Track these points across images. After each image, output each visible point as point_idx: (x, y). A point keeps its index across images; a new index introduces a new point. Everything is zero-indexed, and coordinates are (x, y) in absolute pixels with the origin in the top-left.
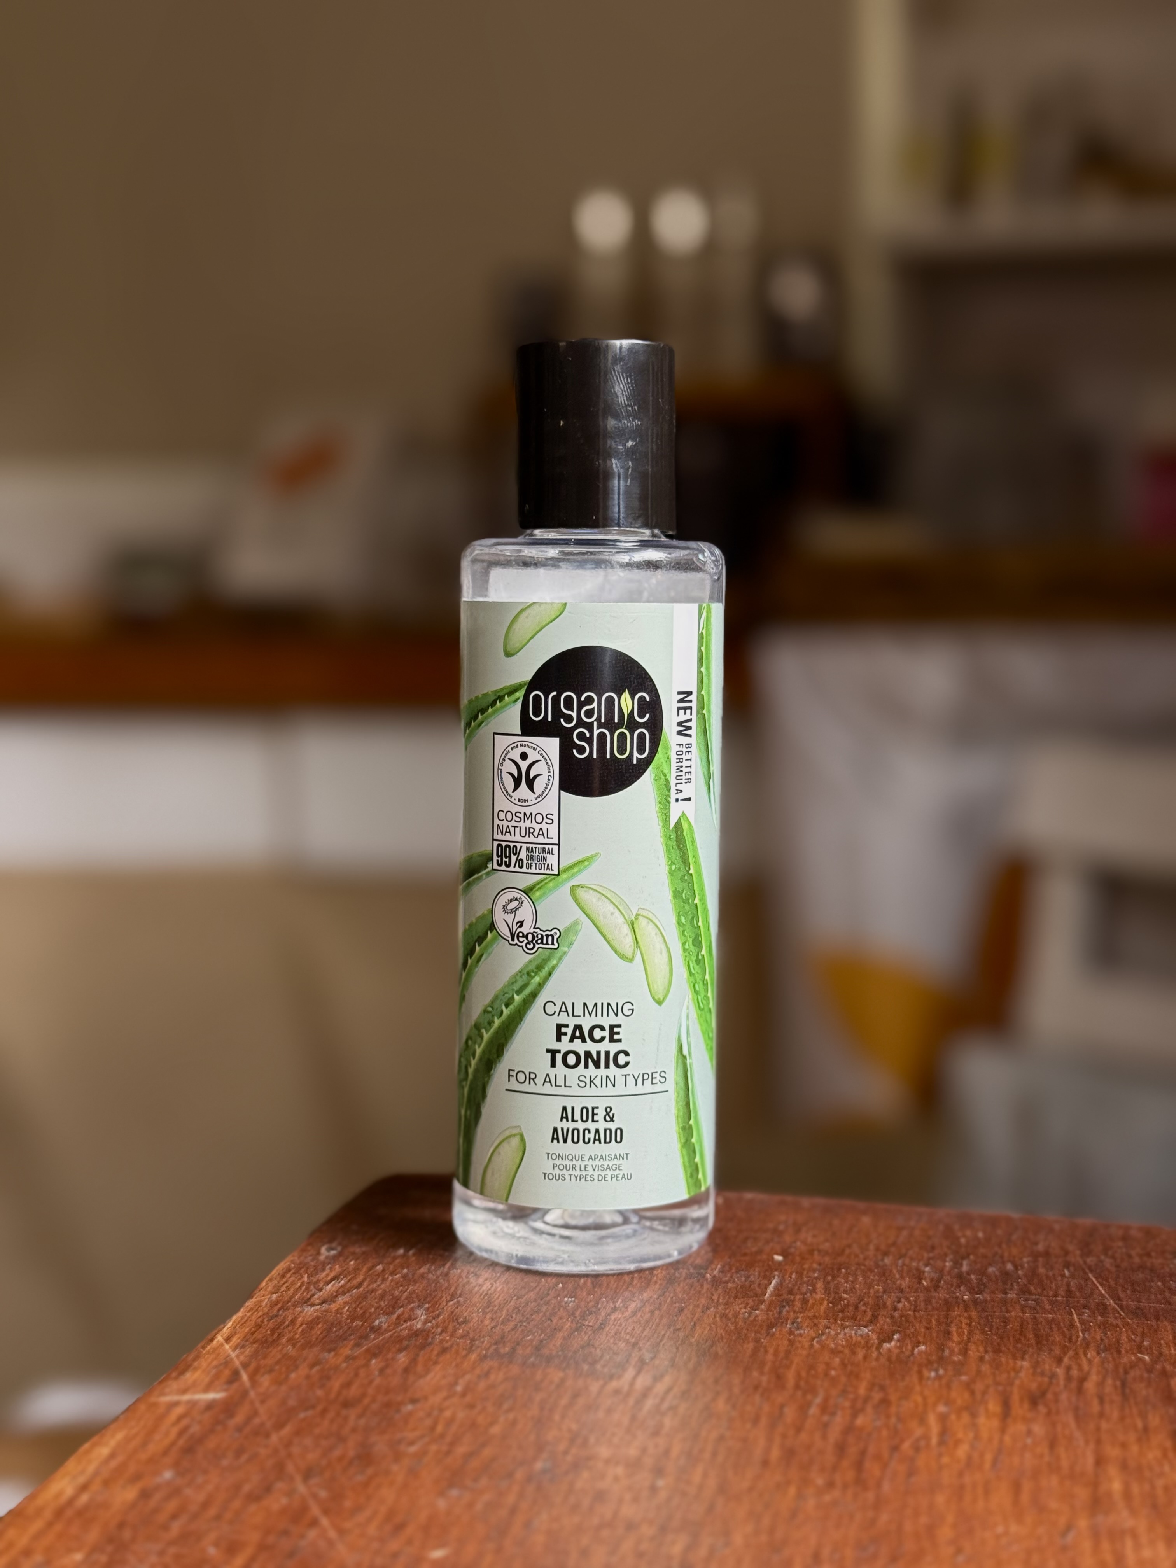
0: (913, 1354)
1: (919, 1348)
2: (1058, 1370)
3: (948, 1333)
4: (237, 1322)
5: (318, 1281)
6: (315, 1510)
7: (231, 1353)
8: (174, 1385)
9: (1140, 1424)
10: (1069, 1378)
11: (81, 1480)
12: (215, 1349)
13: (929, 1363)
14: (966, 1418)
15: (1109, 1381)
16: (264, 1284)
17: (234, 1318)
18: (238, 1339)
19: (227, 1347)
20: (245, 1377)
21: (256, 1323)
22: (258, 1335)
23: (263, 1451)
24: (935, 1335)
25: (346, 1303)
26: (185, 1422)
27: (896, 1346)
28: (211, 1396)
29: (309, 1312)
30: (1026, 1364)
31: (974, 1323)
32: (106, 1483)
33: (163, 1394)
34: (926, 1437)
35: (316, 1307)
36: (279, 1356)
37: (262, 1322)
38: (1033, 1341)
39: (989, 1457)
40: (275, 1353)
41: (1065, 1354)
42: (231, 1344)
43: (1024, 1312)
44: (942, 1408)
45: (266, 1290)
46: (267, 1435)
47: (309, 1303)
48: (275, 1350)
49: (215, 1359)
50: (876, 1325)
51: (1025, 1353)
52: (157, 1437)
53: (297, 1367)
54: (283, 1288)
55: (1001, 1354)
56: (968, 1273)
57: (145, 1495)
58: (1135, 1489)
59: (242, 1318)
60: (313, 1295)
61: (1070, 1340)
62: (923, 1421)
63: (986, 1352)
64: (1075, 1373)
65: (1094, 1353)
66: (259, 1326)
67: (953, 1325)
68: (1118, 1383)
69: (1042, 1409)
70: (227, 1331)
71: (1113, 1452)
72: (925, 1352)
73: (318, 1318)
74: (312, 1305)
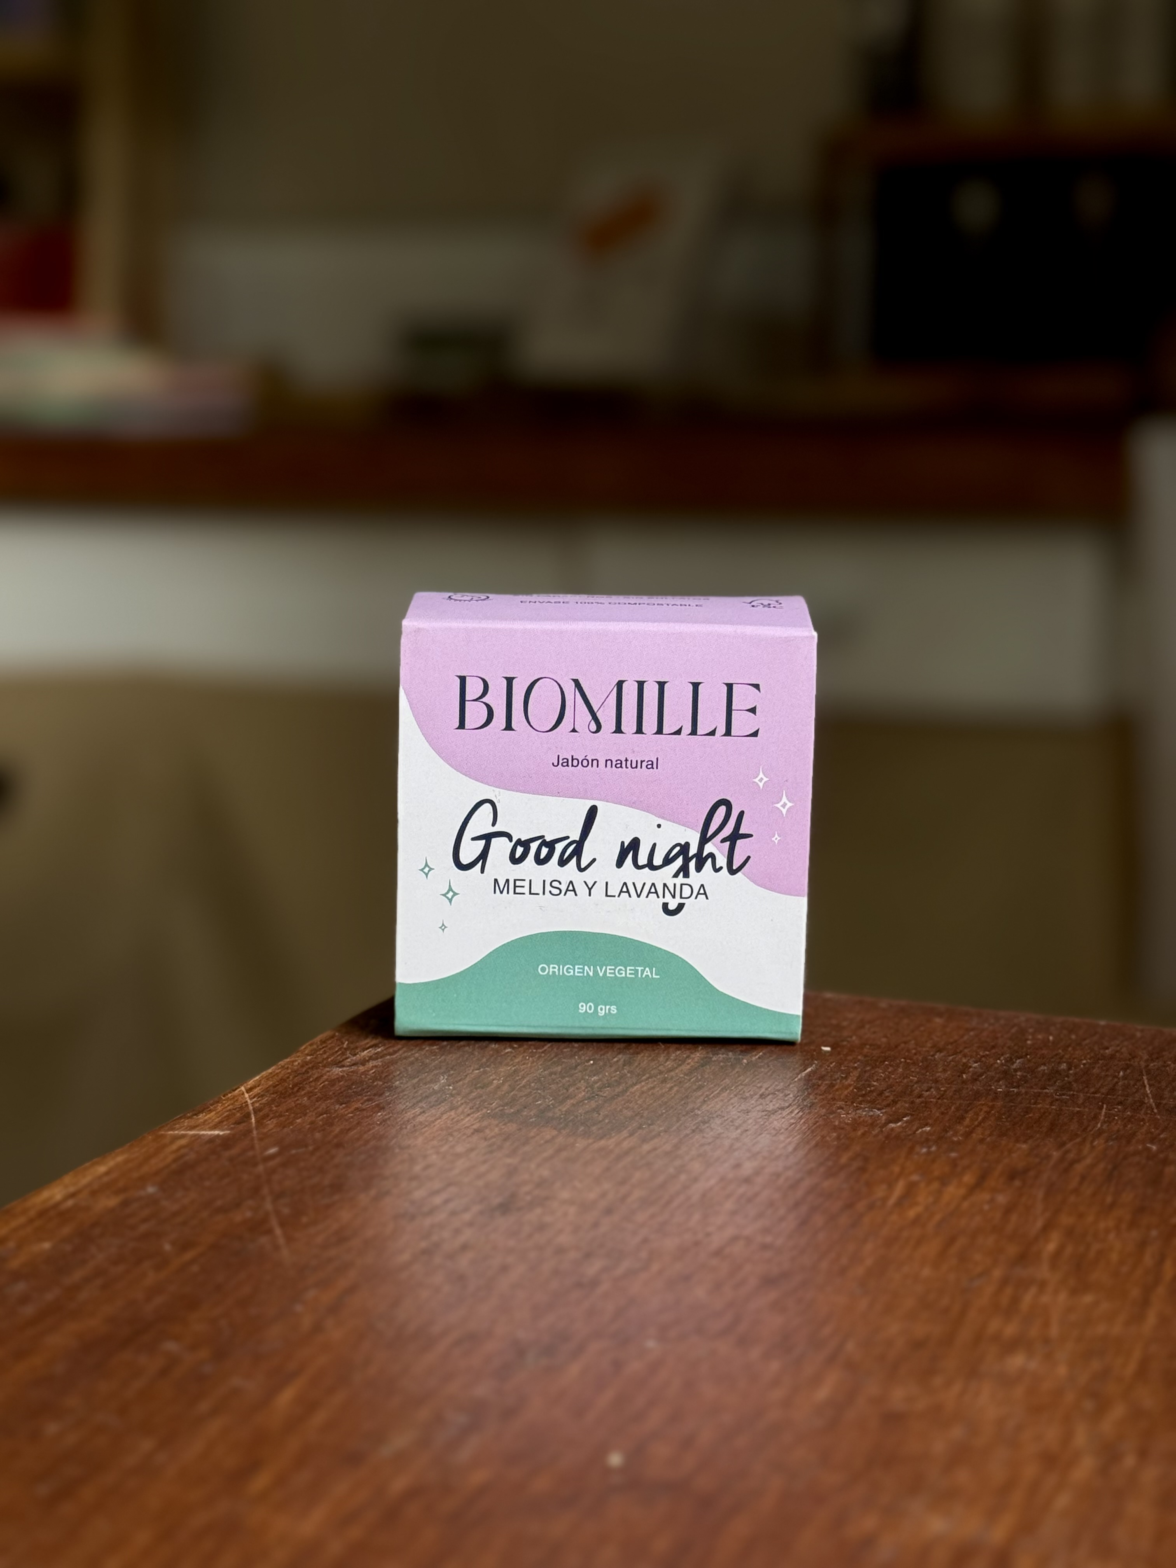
0: (914, 1133)
1: (924, 1129)
2: (1055, 1153)
3: (962, 1118)
4: (265, 1076)
5: (357, 1048)
6: (274, 1222)
7: (249, 1101)
8: (186, 1123)
9: (1109, 1199)
10: (1062, 1159)
11: (72, 1189)
12: (234, 1097)
13: (926, 1141)
14: (935, 1185)
15: (1102, 1166)
16: (303, 1047)
17: (264, 1073)
18: (260, 1090)
19: (247, 1095)
20: (253, 1120)
21: (282, 1077)
22: (280, 1088)
23: (245, 1177)
24: (947, 1118)
25: (376, 1066)
26: (183, 1151)
27: (900, 1126)
28: (216, 1132)
29: (337, 1071)
30: (1024, 1146)
31: (993, 1112)
32: (94, 1193)
33: (173, 1129)
34: (885, 1200)
35: (345, 1069)
36: (293, 1104)
37: (288, 1078)
38: (1044, 1129)
39: (938, 1217)
40: (291, 1103)
41: (1071, 1140)
42: (250, 1094)
43: (1051, 1104)
44: (915, 1178)
45: (302, 1053)
46: (255, 1165)
47: (340, 1065)
48: (290, 1101)
49: (232, 1104)
50: (892, 1109)
51: (1031, 1137)
52: (153, 1161)
53: (305, 1115)
54: (321, 1052)
55: (1005, 1138)
56: (1016, 1070)
57: (125, 1204)
58: (1069, 1250)
59: (271, 1073)
60: (347, 1058)
61: (1085, 1129)
62: (891, 1186)
63: (990, 1135)
64: (1071, 1156)
65: (1102, 1141)
66: (283, 1080)
67: (970, 1112)
68: (1110, 1167)
69: (1017, 1183)
70: (253, 1083)
71: (1066, 1220)
72: (928, 1133)
73: (343, 1076)
74: (343, 1066)
